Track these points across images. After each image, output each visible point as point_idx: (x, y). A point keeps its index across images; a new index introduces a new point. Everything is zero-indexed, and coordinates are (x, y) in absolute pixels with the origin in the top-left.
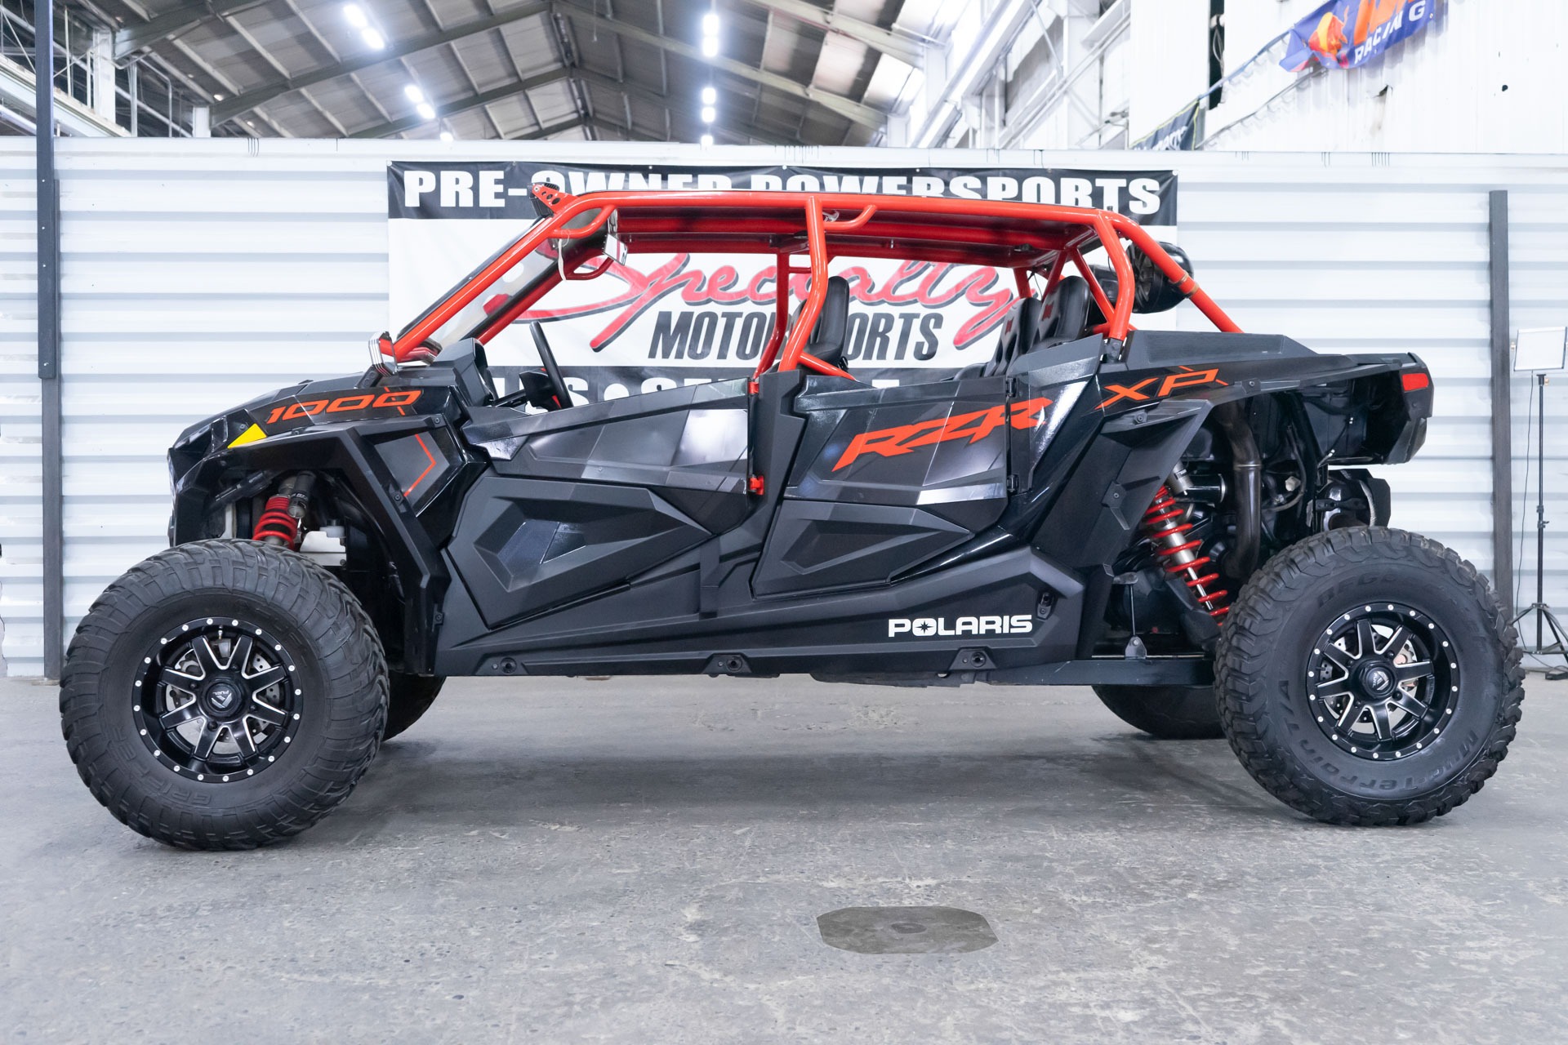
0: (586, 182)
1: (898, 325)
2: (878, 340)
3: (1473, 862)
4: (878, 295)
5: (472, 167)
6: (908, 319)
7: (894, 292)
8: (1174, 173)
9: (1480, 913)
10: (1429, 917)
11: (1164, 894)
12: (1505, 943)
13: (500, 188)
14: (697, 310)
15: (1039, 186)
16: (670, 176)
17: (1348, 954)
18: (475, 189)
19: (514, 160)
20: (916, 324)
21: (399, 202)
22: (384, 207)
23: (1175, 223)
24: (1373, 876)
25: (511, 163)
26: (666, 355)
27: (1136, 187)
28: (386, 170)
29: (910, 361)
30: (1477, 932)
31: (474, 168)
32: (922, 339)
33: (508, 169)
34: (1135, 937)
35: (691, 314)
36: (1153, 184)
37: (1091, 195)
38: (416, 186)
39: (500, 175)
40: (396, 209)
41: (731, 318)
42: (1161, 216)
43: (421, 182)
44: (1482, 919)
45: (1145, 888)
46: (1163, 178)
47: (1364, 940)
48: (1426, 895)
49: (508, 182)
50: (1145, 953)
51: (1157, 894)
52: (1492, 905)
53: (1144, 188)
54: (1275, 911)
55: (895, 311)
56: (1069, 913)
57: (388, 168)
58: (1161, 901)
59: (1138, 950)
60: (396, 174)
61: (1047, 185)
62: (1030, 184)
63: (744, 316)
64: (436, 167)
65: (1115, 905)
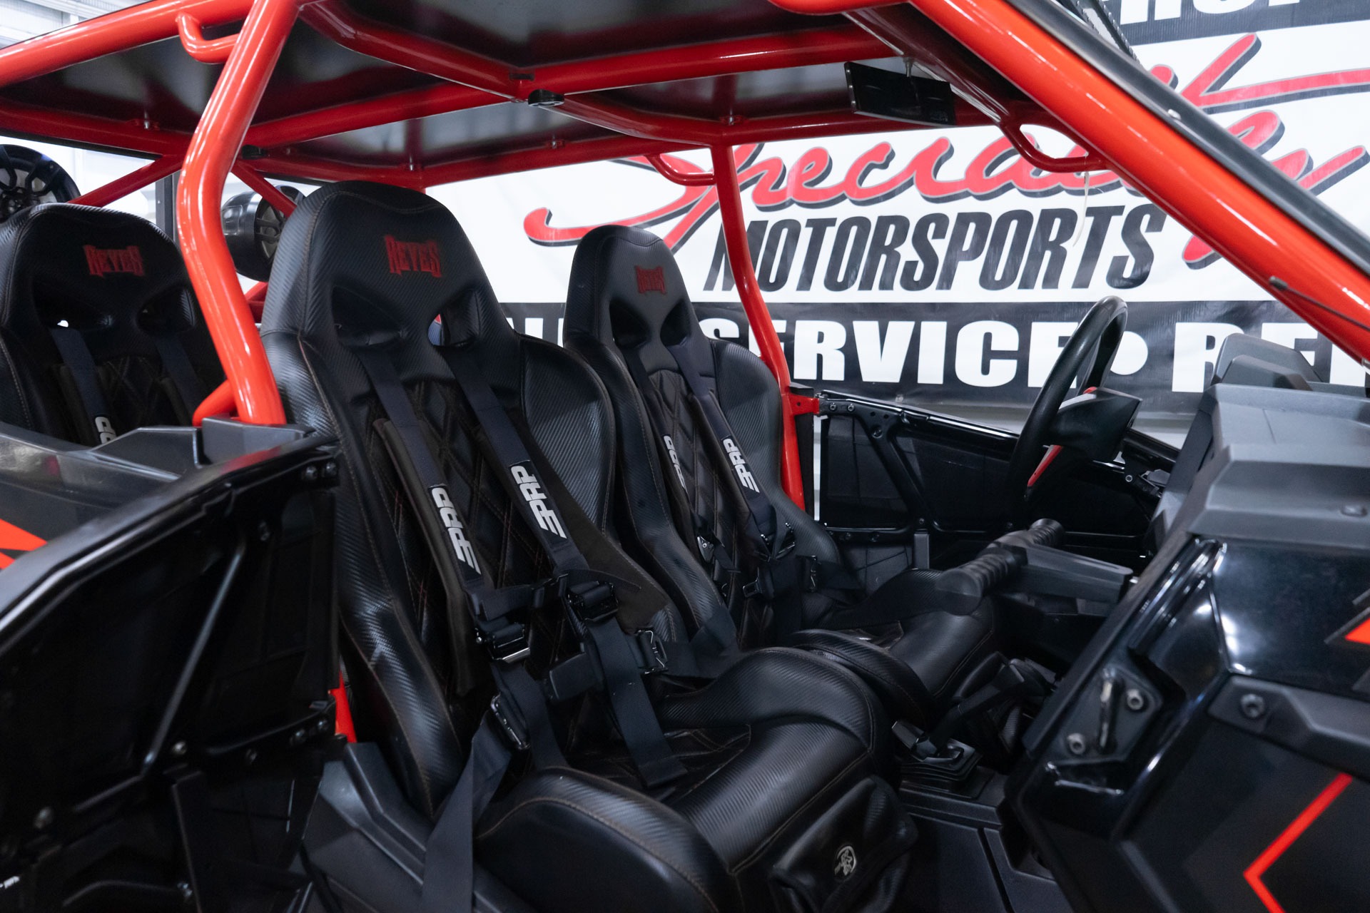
1: (1084, 226)
2: (1048, 254)
6: (1101, 216)
14: (773, 218)
20: (1117, 223)
29: (1099, 290)
32: (1123, 250)
35: (766, 223)
41: (819, 227)
55: (1079, 204)
63: (838, 223)
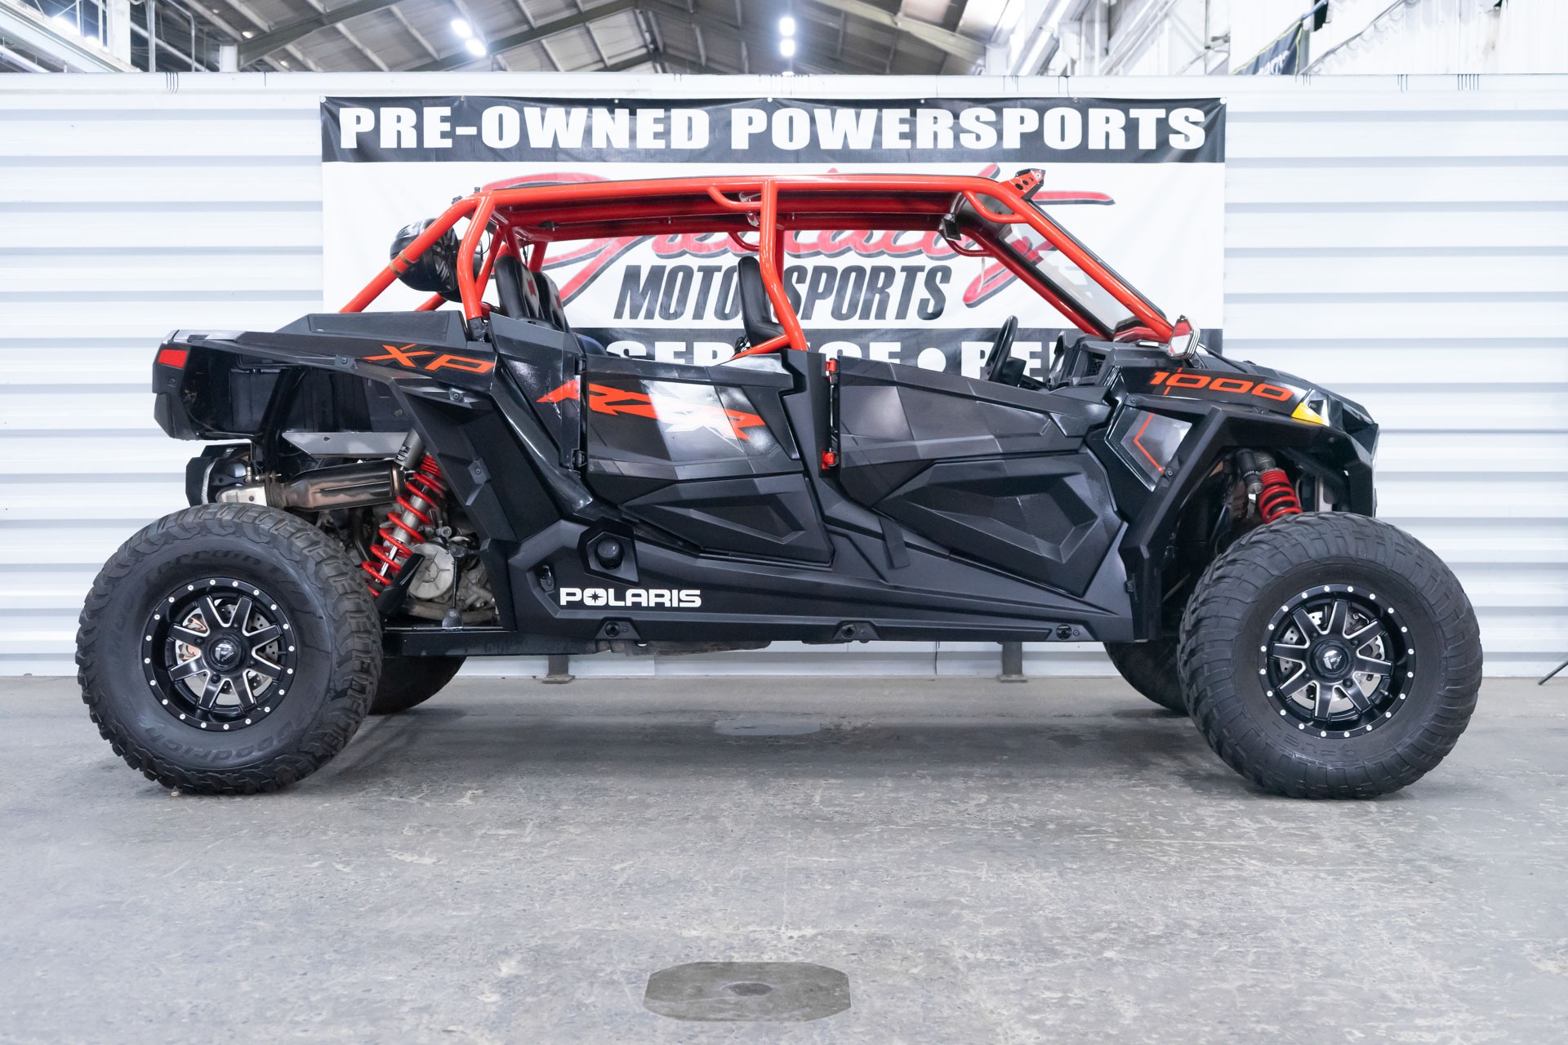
0: (543, 118)
3: (1468, 917)
4: (877, 245)
5: (416, 102)
6: (911, 272)
7: (895, 242)
8: (1222, 102)
9: (1450, 982)
10: (1384, 987)
11: (1076, 952)
12: (1463, 1021)
13: (447, 127)
14: (670, 264)
15: (1063, 118)
16: (638, 111)
17: (1264, 1033)
18: (419, 127)
19: (462, 94)
20: (921, 277)
21: (334, 143)
22: (317, 149)
23: (1222, 160)
24: (1340, 932)
25: (458, 98)
26: (634, 315)
27: (1177, 118)
28: (319, 107)
29: (913, 321)
30: (1434, 1006)
31: (417, 103)
32: (926, 295)
33: (456, 104)
34: (1016, 1005)
35: (664, 268)
36: (1198, 115)
37: (1123, 128)
38: (353, 125)
39: (446, 111)
40: (331, 151)
41: (708, 272)
42: (1206, 151)
43: (358, 119)
44: (1447, 988)
45: (1058, 944)
46: (1208, 107)
47: (1291, 1014)
48: (1394, 957)
49: (456, 119)
50: (1019, 1026)
51: (1069, 951)
52: (1468, 972)
53: (1187, 118)
54: (1200, 974)
56: (952, 973)
57: (322, 105)
58: (1069, 961)
59: (1012, 1021)
60: (331, 109)
61: (1073, 117)
62: (1053, 116)
63: (723, 270)
64: (375, 103)
65: (1012, 964)
